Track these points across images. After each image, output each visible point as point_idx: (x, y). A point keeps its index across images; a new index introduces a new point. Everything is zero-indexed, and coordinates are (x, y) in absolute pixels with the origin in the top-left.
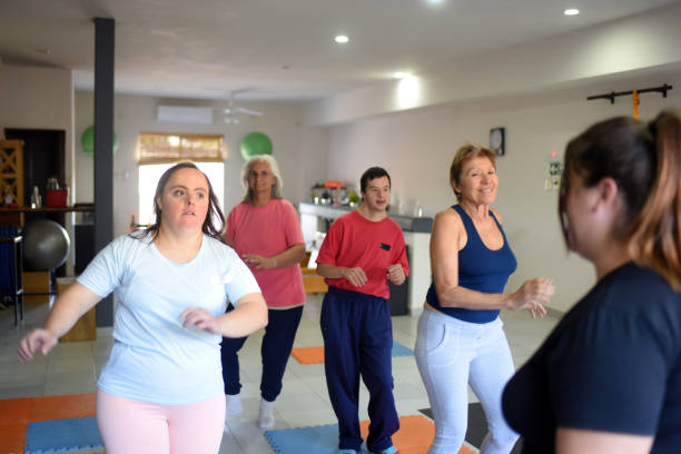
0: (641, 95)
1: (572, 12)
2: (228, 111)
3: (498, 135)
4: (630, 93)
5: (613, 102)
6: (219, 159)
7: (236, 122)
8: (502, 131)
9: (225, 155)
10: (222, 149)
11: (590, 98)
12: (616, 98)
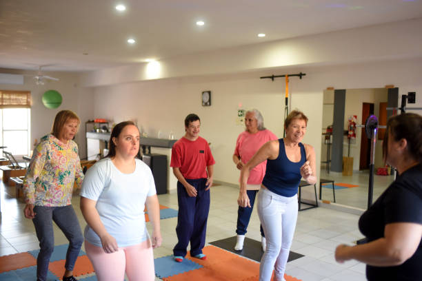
0: (290, 77)
1: (261, 35)
2: (38, 78)
3: (207, 95)
4: (284, 76)
5: (273, 80)
6: (28, 106)
7: (43, 84)
8: (209, 93)
9: (31, 103)
10: (29, 100)
11: (261, 78)
12: (275, 79)
